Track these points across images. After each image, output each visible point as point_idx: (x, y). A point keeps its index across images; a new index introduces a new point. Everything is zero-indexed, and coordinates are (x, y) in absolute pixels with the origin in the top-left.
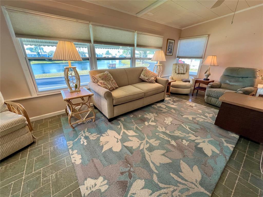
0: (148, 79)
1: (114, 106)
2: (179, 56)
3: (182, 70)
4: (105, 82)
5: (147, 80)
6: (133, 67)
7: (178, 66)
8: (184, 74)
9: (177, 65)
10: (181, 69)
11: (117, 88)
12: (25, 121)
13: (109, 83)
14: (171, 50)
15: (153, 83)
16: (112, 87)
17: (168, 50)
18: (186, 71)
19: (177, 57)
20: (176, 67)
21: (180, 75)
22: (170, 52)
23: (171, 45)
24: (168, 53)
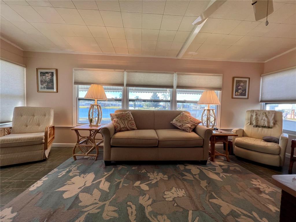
0: (181, 126)
1: (112, 147)
2: (264, 99)
3: (264, 120)
4: (119, 121)
5: (179, 126)
6: (173, 110)
7: (255, 114)
8: (269, 127)
9: (255, 112)
10: (262, 119)
11: (134, 129)
12: (43, 139)
13: (123, 122)
14: (243, 91)
15: (187, 132)
16: (125, 127)
17: (237, 91)
18: (274, 124)
19: (262, 101)
20: (252, 116)
21: (260, 129)
22: (241, 94)
23: (242, 84)
24: (237, 95)
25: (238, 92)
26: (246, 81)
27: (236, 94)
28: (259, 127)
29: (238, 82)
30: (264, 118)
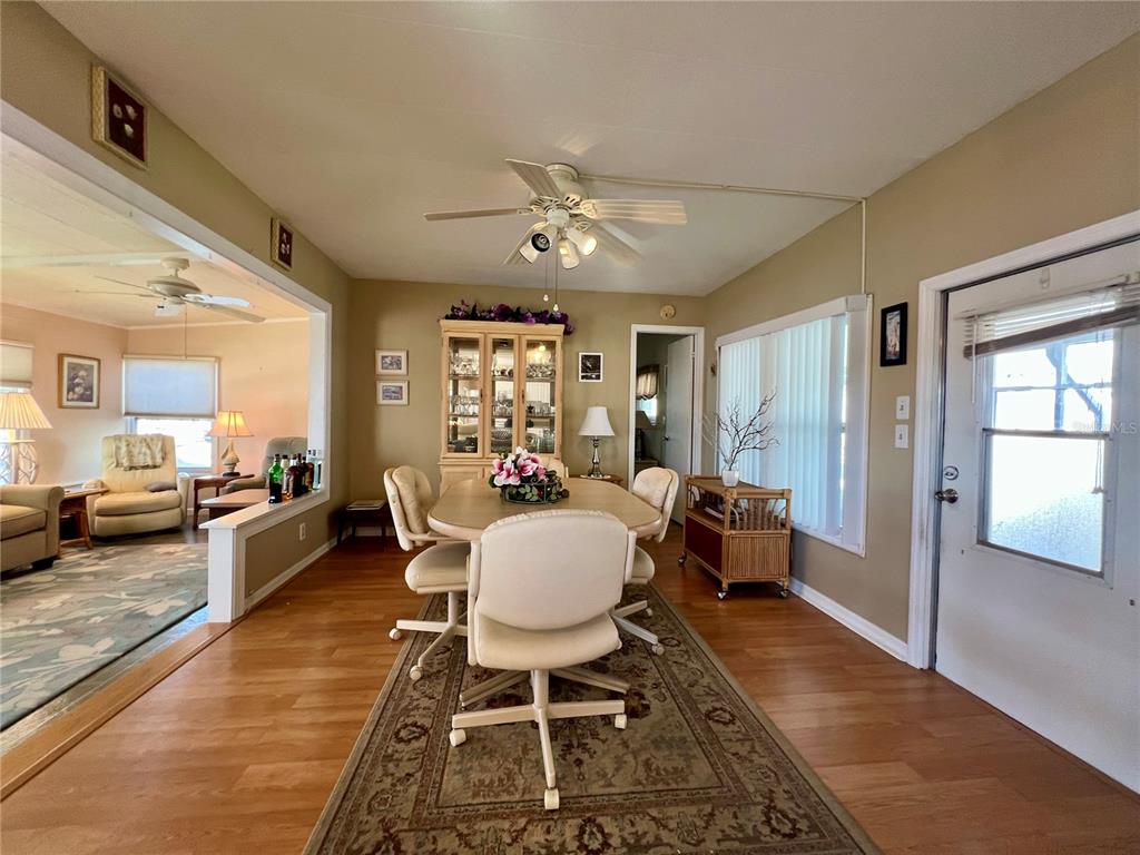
2: (132, 408)
3: (145, 454)
7: (124, 443)
8: (155, 467)
9: (123, 440)
10: (139, 453)
18: (163, 459)
19: (127, 414)
20: (118, 448)
21: (139, 472)
22: (82, 398)
23: (82, 373)
24: (72, 400)
25: (74, 392)
26: (92, 367)
27: (70, 397)
28: (136, 468)
29: (73, 367)
30: (144, 449)
